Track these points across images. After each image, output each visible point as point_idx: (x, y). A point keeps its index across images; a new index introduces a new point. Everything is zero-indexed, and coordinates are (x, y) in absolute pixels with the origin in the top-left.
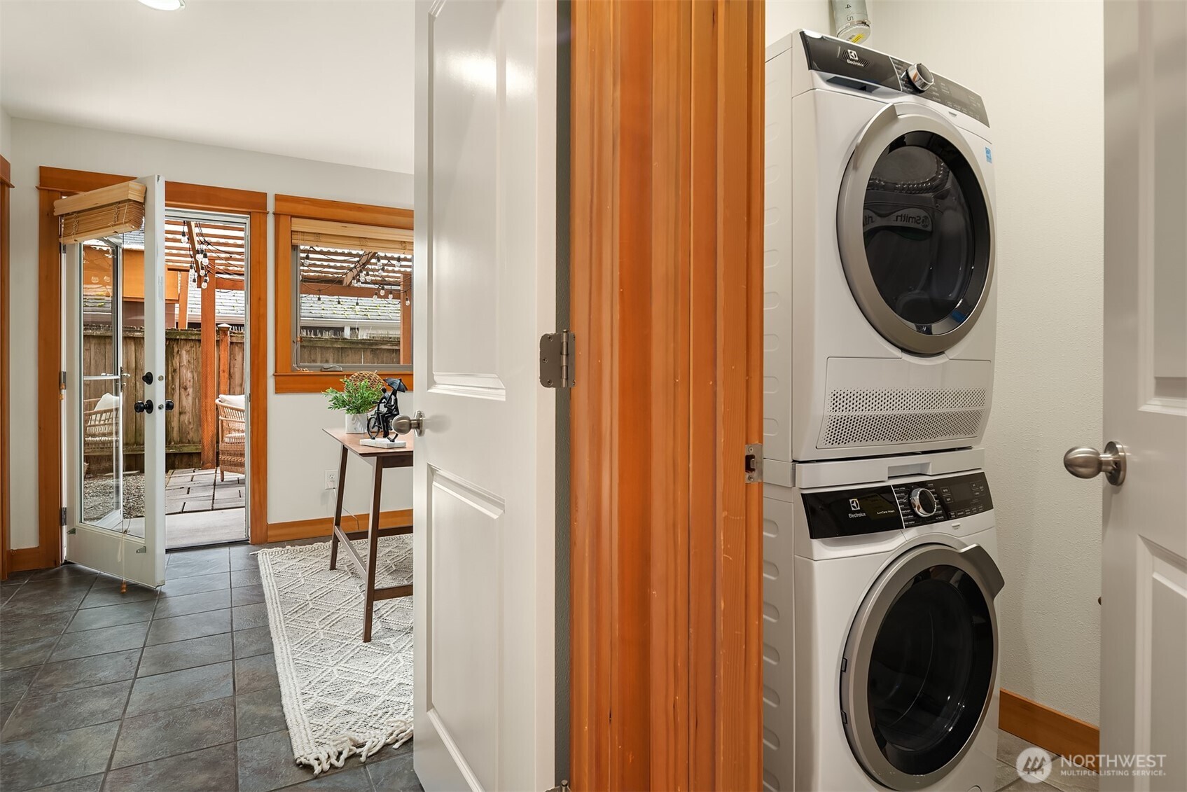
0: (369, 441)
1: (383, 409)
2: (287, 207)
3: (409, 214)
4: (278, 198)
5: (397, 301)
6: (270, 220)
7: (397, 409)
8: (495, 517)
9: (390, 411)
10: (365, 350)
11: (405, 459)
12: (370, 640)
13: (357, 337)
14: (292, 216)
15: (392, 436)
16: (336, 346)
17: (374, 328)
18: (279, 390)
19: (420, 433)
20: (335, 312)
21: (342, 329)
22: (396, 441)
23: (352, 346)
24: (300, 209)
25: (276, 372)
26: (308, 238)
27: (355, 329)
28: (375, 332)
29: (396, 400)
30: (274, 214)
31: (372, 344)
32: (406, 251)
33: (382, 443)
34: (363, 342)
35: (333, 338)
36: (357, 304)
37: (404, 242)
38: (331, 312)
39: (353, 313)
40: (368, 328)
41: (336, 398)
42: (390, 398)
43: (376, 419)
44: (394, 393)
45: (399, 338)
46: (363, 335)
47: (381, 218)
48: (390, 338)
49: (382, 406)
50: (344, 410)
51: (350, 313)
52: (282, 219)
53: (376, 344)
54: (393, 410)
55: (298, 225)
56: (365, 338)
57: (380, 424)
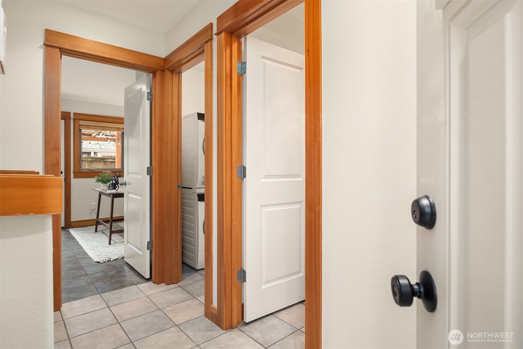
0: (110, 191)
1: (114, 182)
2: (77, 117)
3: (122, 119)
4: (75, 114)
5: (114, 143)
6: (72, 121)
7: (118, 182)
8: (140, 198)
9: (116, 182)
10: (100, 161)
11: (121, 195)
12: (111, 244)
13: (97, 156)
14: (79, 120)
15: (117, 189)
16: (88, 160)
17: (104, 152)
18: (75, 177)
19: (126, 186)
20: (87, 146)
21: (90, 153)
22: (118, 191)
23: (96, 160)
24: (82, 117)
25: (74, 171)
26: (85, 127)
27: (96, 153)
28: (104, 154)
29: (118, 179)
30: (73, 119)
31: (104, 159)
32: (119, 131)
33: (114, 191)
34: (100, 159)
35: (87, 157)
36: (98, 144)
37: (119, 128)
38: (86, 146)
39: (95, 146)
40: (102, 152)
41: (98, 179)
42: (116, 179)
43: (112, 185)
44: (117, 177)
45: (115, 156)
46: (99, 155)
47: (111, 120)
48: (112, 156)
49: (114, 181)
50: (100, 183)
51: (94, 147)
52: (76, 121)
53: (106, 159)
54: (117, 183)
55: (81, 122)
56: (101, 157)
57: (113, 186)
